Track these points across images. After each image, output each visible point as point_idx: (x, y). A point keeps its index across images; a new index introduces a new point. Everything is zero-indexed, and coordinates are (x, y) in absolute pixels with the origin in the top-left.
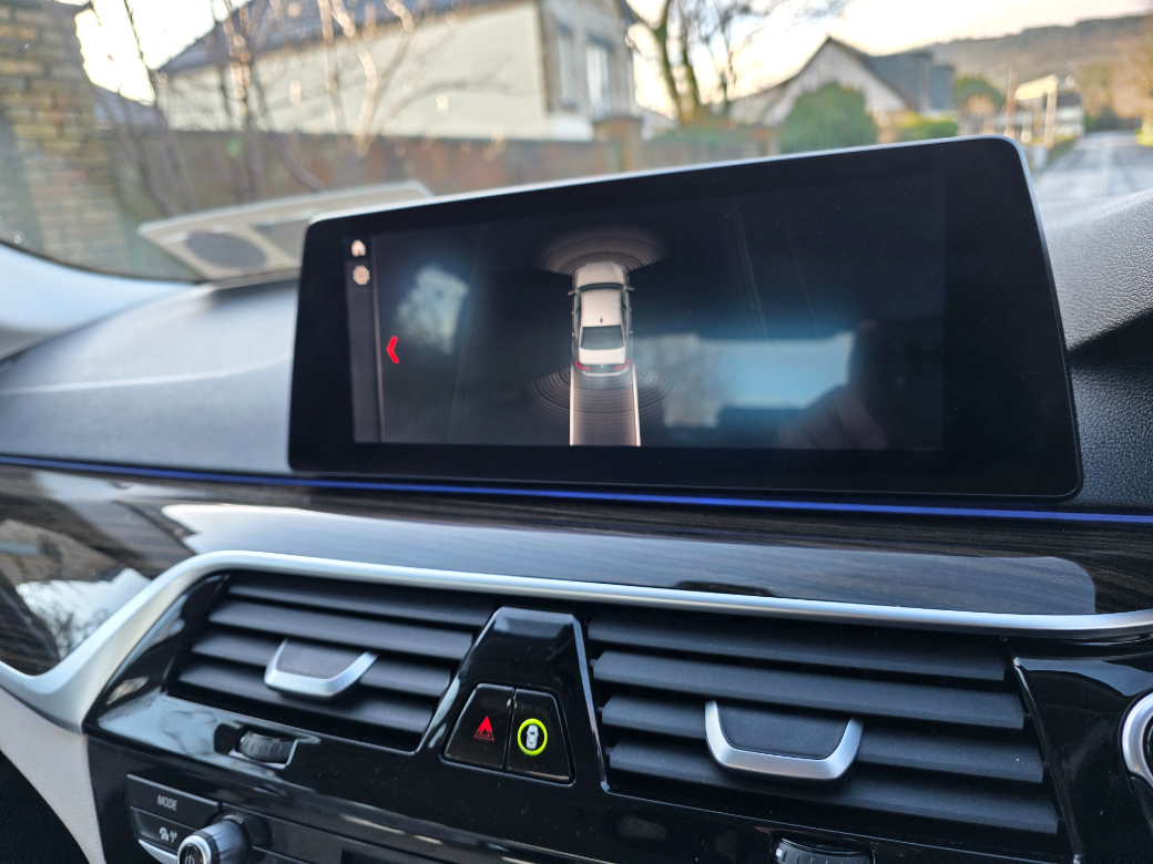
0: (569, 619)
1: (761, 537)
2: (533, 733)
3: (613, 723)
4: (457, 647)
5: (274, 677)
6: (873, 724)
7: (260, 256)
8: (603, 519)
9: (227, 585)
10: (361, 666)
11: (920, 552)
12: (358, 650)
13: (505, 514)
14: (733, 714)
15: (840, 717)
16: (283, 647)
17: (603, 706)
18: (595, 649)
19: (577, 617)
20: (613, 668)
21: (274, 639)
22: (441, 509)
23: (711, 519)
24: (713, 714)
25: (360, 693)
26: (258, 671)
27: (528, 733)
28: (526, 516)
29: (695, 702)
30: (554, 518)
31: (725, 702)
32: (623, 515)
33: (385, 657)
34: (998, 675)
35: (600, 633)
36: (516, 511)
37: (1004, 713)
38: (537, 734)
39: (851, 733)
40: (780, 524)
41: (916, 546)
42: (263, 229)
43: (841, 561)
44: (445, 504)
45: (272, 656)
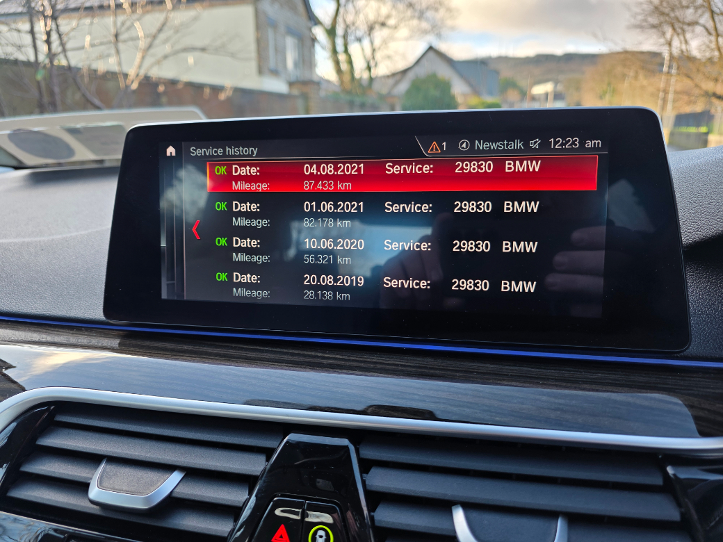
0: (345, 442)
1: (483, 378)
2: (321, 537)
3: (384, 525)
4: (255, 465)
5: (94, 492)
6: (576, 520)
7: (71, 152)
8: (362, 362)
9: (52, 415)
10: (170, 483)
11: (597, 391)
12: (169, 468)
13: (285, 357)
14: (475, 515)
15: (552, 515)
16: (103, 466)
17: (374, 511)
18: (366, 466)
19: (351, 441)
20: (382, 480)
21: (94, 459)
22: (232, 352)
23: (439, 362)
24: (459, 516)
25: (173, 504)
26: (83, 487)
27: (317, 536)
28: (302, 359)
29: (444, 506)
30: (325, 362)
31: (468, 506)
32: (375, 359)
33: (192, 474)
34: (659, 481)
35: (370, 453)
36: (293, 354)
37: (665, 509)
38: (324, 537)
39: (560, 524)
40: (491, 367)
41: (594, 387)
42: (73, 131)
43: (544, 398)
44: (234, 348)
45: (93, 475)
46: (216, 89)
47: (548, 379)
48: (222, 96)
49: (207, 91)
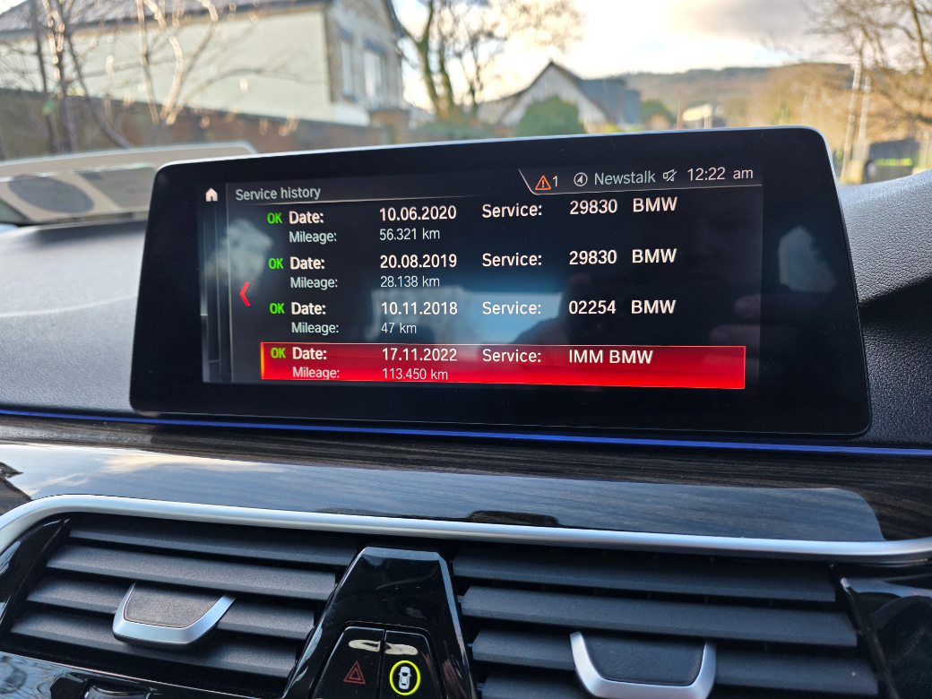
0: (434, 556)
1: (609, 473)
2: (405, 674)
3: (484, 658)
4: (321, 588)
5: (121, 626)
6: (726, 648)
7: (88, 203)
8: (456, 456)
9: (66, 530)
10: (217, 611)
11: (752, 486)
12: (214, 593)
13: (360, 453)
14: (599, 644)
15: (696, 642)
16: (131, 592)
17: (472, 642)
18: (462, 585)
19: (442, 555)
20: (479, 603)
21: (119, 584)
22: (292, 448)
23: (555, 455)
24: (579, 645)
25: (219, 638)
26: (106, 619)
27: (400, 674)
28: (380, 454)
29: (560, 634)
30: (409, 457)
31: (590, 633)
32: (473, 452)
33: (243, 600)
34: (830, 597)
35: (466, 569)
36: (369, 449)
37: (839, 633)
38: (409, 675)
39: (706, 653)
40: (620, 459)
41: (748, 481)
42: (91, 177)
43: (686, 496)
44: (296, 443)
45: (119, 603)
46: (276, 122)
47: (691, 473)
48: (284, 131)
49: (264, 125)
